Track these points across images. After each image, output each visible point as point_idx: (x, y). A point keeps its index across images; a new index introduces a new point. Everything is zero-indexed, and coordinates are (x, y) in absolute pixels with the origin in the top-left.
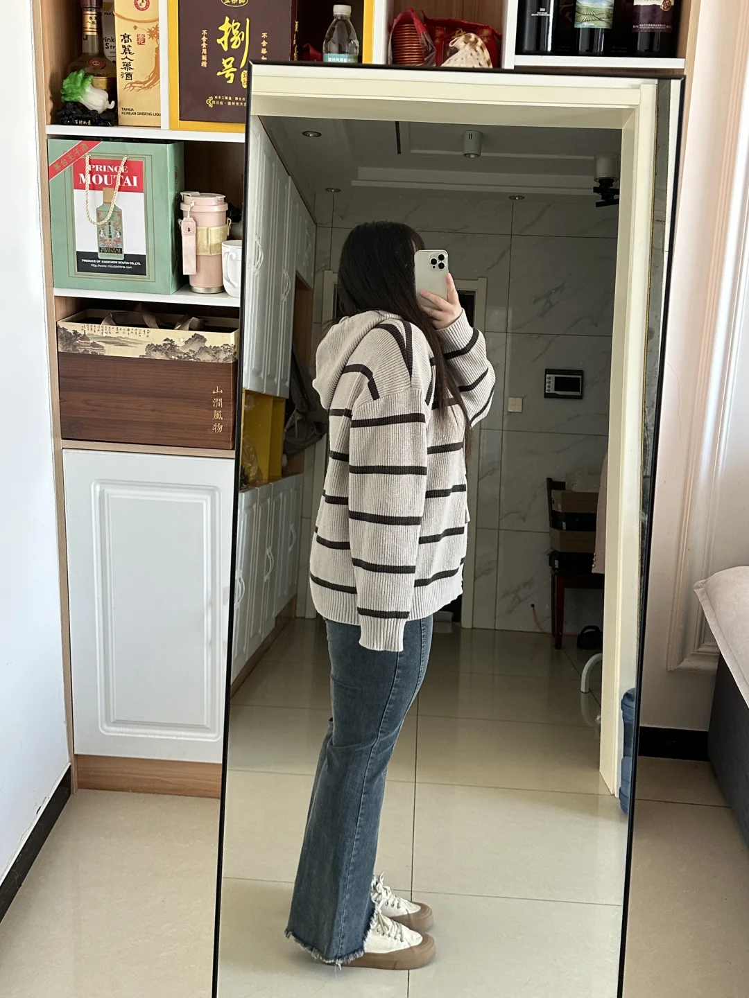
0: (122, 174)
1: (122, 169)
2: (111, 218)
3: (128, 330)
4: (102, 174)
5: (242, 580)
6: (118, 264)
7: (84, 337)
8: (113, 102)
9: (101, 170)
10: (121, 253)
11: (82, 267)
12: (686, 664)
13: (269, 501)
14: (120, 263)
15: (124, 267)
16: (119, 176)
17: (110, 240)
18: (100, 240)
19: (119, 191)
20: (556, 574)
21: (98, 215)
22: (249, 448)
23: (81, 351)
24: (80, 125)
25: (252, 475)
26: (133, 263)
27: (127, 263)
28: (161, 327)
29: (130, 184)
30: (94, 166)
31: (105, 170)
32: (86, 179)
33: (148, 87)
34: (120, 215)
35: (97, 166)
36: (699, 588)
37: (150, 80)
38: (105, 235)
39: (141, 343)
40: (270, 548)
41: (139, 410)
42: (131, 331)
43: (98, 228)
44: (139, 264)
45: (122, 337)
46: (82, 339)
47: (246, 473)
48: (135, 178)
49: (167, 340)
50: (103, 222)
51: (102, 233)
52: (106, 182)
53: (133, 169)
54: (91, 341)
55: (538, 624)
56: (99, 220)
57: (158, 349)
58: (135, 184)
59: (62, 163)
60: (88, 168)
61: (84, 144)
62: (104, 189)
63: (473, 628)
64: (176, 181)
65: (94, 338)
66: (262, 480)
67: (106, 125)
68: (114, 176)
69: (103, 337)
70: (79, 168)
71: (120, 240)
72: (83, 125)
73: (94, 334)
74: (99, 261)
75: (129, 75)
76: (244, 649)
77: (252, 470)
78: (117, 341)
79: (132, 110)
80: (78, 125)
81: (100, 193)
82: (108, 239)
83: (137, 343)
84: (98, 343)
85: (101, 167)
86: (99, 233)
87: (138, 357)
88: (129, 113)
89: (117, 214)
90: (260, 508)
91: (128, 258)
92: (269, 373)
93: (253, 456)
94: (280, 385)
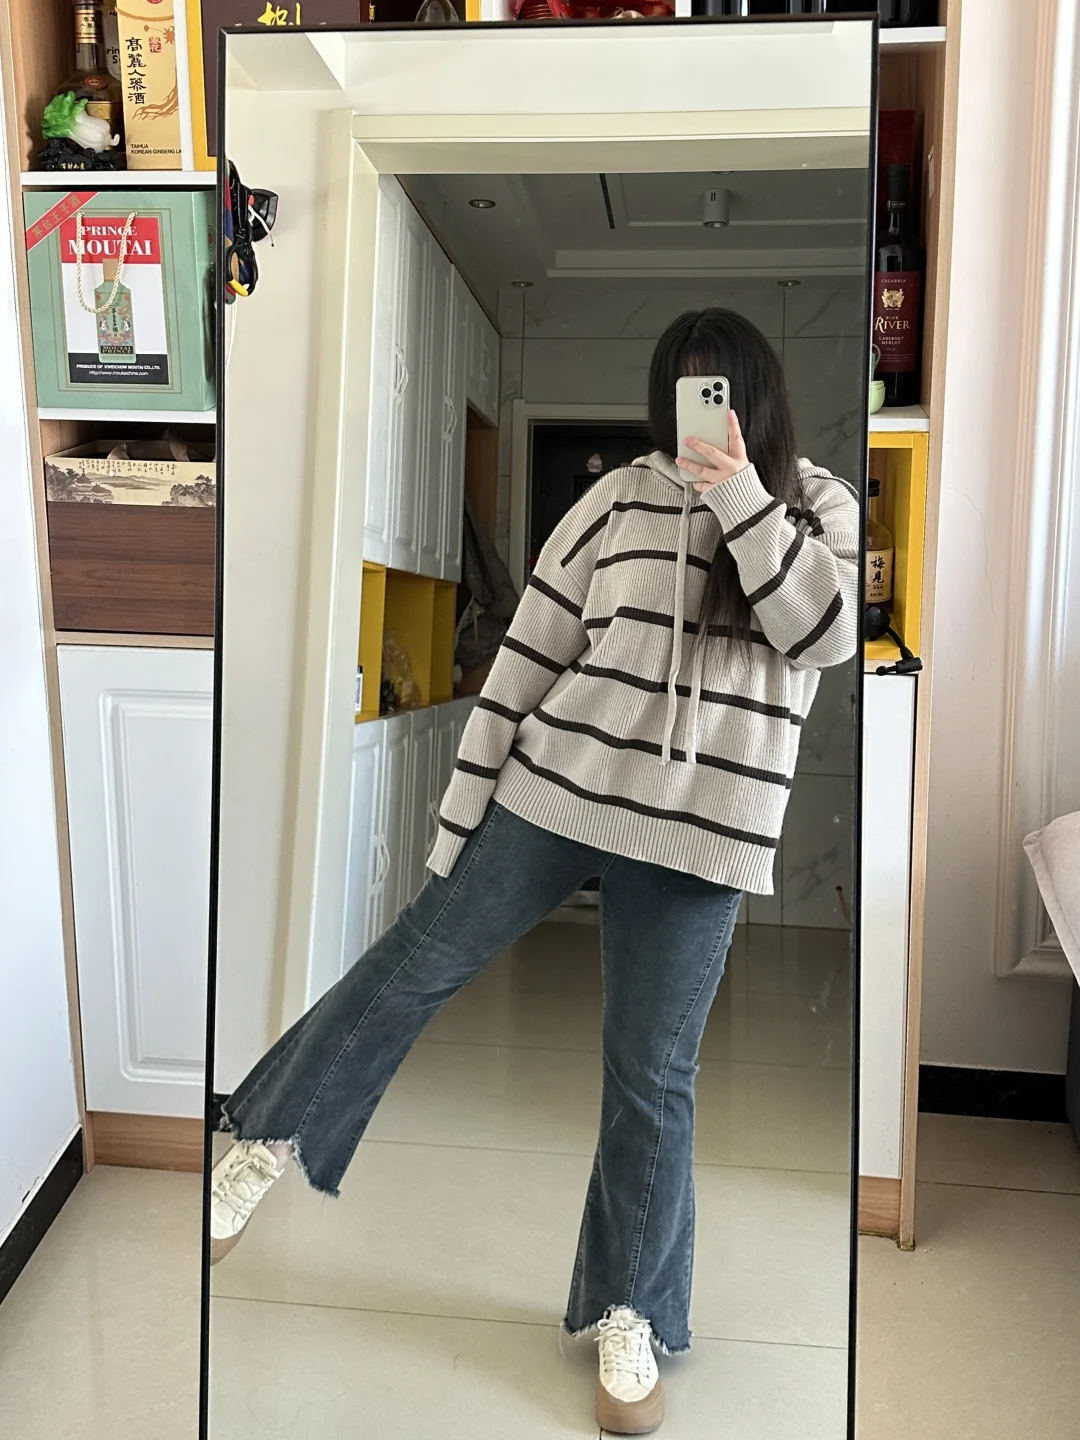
0: (129, 238)
1: (128, 230)
2: (115, 302)
3: (145, 465)
4: (101, 239)
6: (127, 370)
7: (83, 479)
8: (117, 137)
9: (99, 233)
10: (132, 352)
11: (77, 376)
14: (130, 367)
15: (136, 374)
16: (124, 241)
17: (116, 335)
18: (102, 335)
19: (126, 262)
21: (98, 297)
22: (399, 655)
23: (79, 499)
24: (70, 170)
25: (405, 692)
26: (148, 367)
27: (141, 368)
28: (192, 460)
29: (140, 252)
30: (89, 229)
31: (104, 233)
32: (79, 247)
33: (167, 112)
34: (128, 298)
35: (93, 228)
36: (1031, 843)
37: (169, 102)
38: (107, 327)
39: (164, 483)
41: (164, 583)
42: (148, 466)
43: (98, 318)
44: (158, 367)
45: (136, 477)
46: (80, 481)
47: (395, 692)
48: (147, 243)
49: (201, 477)
50: (103, 308)
51: (103, 325)
52: (107, 251)
53: (146, 229)
54: (93, 484)
56: (98, 305)
57: (188, 492)
58: (148, 252)
59: (43, 227)
60: (80, 230)
61: (74, 196)
62: (105, 260)
64: (209, 247)
65: (98, 479)
66: (420, 700)
67: (107, 169)
68: (118, 242)
69: (109, 478)
70: (68, 233)
71: (129, 335)
72: (74, 170)
73: (97, 472)
74: (101, 366)
75: (140, 97)
77: (404, 686)
78: (129, 482)
79: (147, 146)
80: (67, 170)
81: (99, 267)
82: (113, 333)
83: (158, 483)
84: (102, 486)
85: (99, 228)
86: (100, 325)
87: (160, 504)
88: (142, 152)
89: (123, 296)
90: (416, 744)
91: (143, 359)
92: (425, 544)
93: (406, 666)
94: (445, 561)
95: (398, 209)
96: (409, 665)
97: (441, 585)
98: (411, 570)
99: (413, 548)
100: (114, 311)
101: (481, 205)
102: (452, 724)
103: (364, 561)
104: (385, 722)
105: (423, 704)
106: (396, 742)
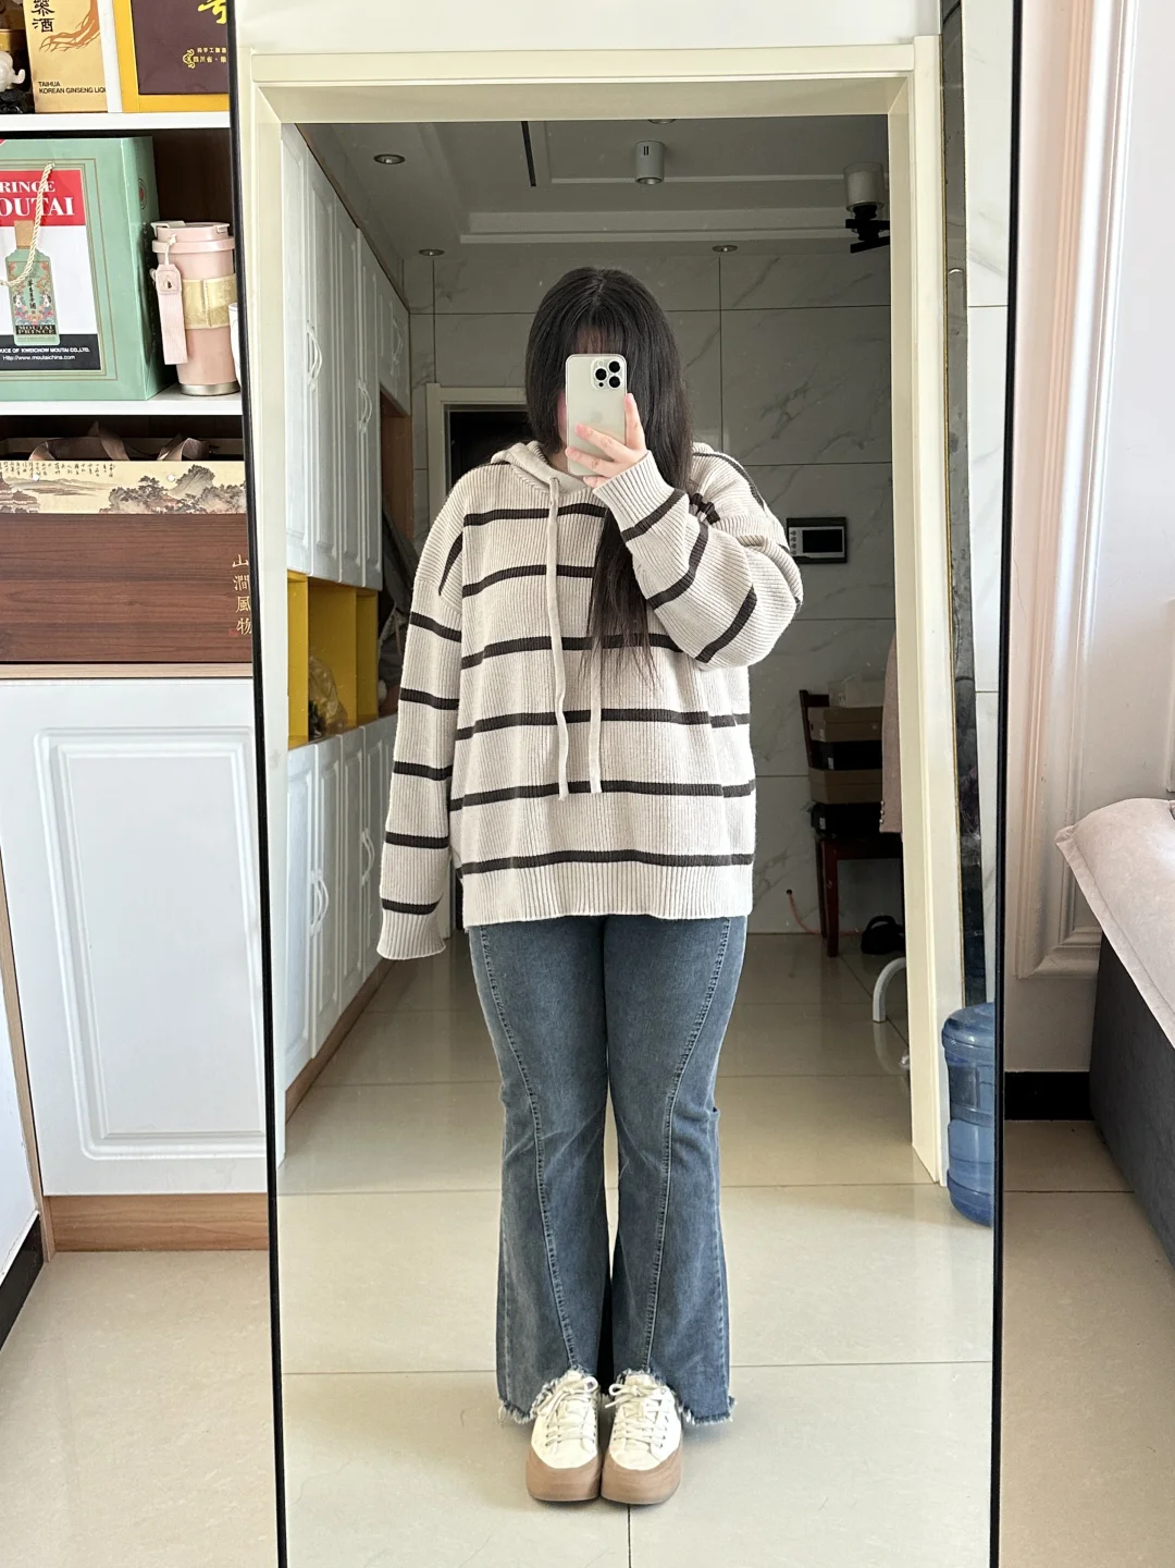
0: (45, 195)
1: (45, 186)
2: (33, 275)
3: (77, 466)
4: (11, 197)
5: (323, 884)
6: (49, 354)
8: (22, 72)
9: (8, 190)
10: (54, 333)
12: (1047, 965)
13: (360, 755)
14: (53, 350)
15: (61, 358)
16: (40, 199)
17: (33, 312)
18: (17, 312)
19: (42, 224)
20: (821, 840)
21: (9, 268)
22: (322, 673)
25: (330, 714)
26: (75, 350)
27: (66, 350)
28: (132, 459)
29: (60, 212)
31: (15, 190)
33: (82, 42)
34: (47, 267)
35: (1, 184)
36: (1063, 839)
37: (83, 29)
38: (24, 304)
39: (100, 487)
40: (367, 830)
41: (109, 604)
42: (81, 468)
43: (11, 292)
44: (86, 350)
45: (66, 481)
47: (319, 713)
48: (69, 201)
49: (145, 479)
50: (18, 280)
51: (18, 301)
52: (19, 211)
53: (65, 184)
54: (14, 491)
55: (799, 920)
56: (11, 277)
57: (130, 497)
58: (70, 212)
62: (16, 222)
64: (141, 205)
65: (20, 484)
66: (346, 721)
67: (12, 112)
68: (33, 200)
69: (33, 483)
71: (50, 312)
73: (18, 477)
74: (17, 350)
75: (47, 24)
76: (335, 997)
77: (329, 707)
78: (58, 487)
79: (58, 84)
81: (9, 232)
82: (31, 310)
83: (94, 487)
84: (25, 492)
85: (8, 184)
86: (14, 300)
87: (97, 512)
88: (52, 91)
89: (41, 265)
90: (346, 768)
91: (67, 340)
92: (345, 549)
93: (329, 684)
94: (366, 569)
95: (301, 163)
96: (334, 684)
97: (362, 593)
98: (333, 578)
99: (334, 553)
100: (30, 284)
101: (388, 161)
102: (380, 744)
103: (289, 571)
104: (316, 746)
105: (350, 724)
106: (327, 768)
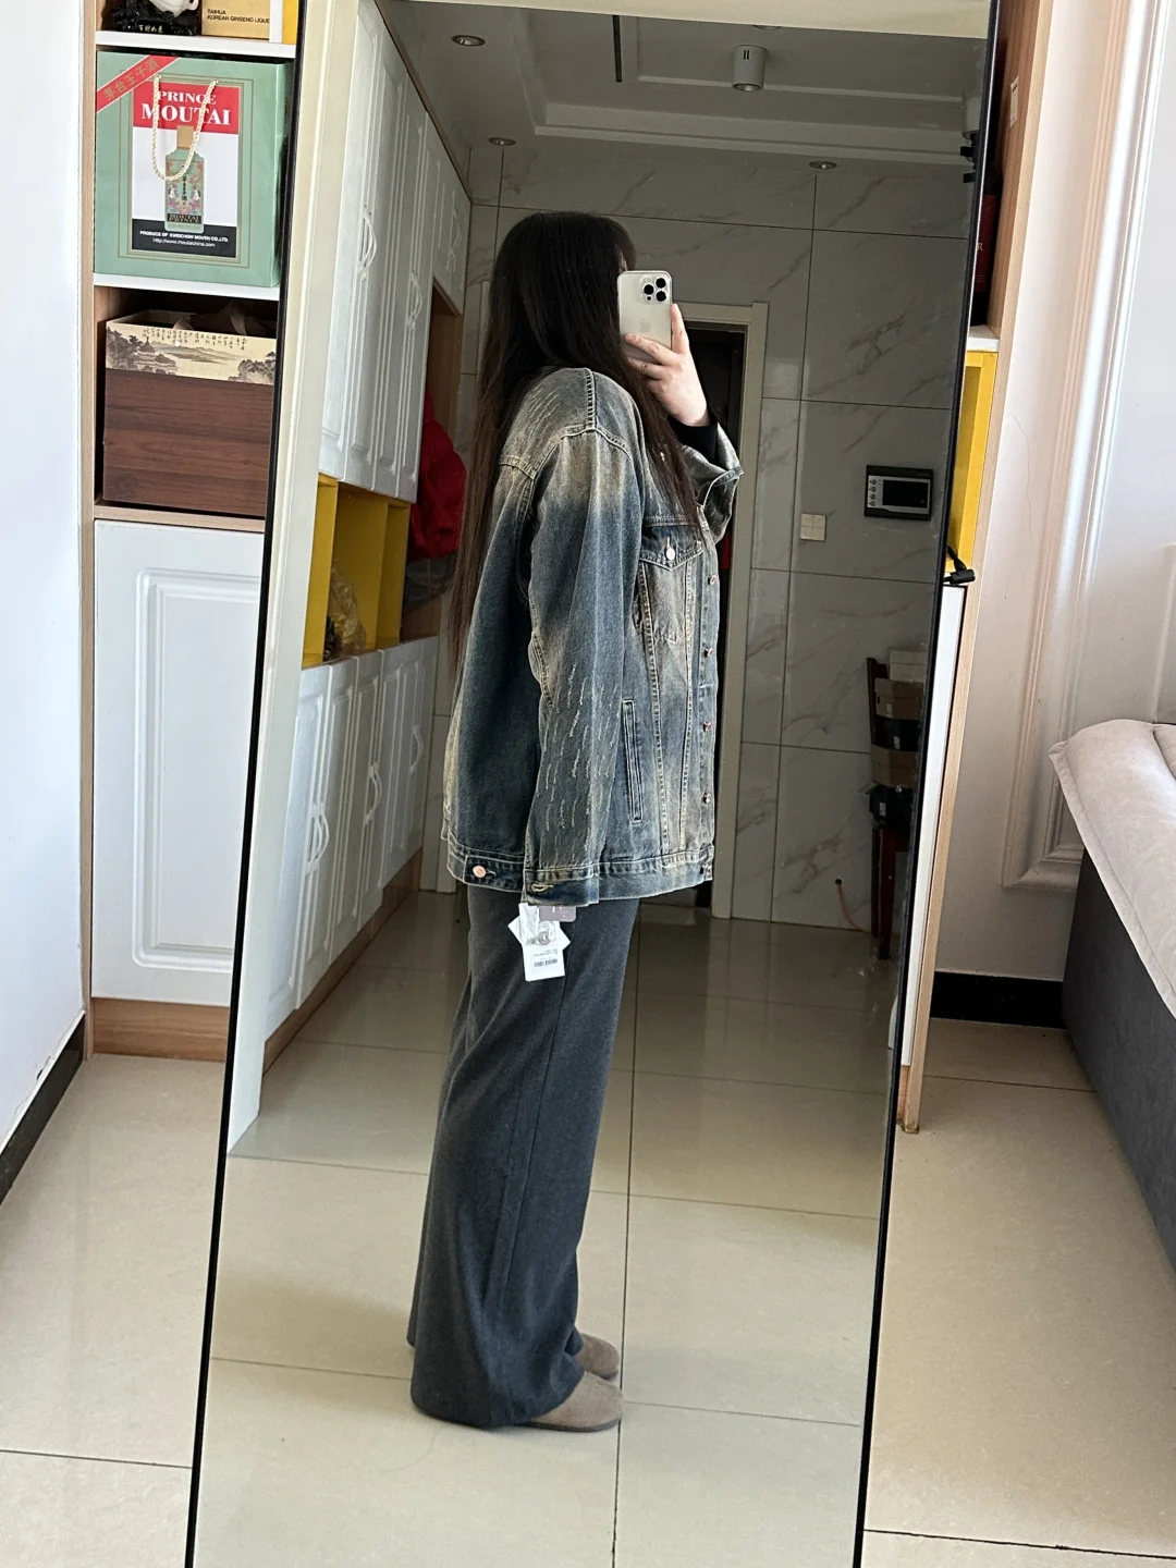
0: (208, 106)
1: (207, 99)
2: (188, 171)
3: (214, 338)
4: (177, 105)
5: (324, 820)
6: (193, 240)
7: (147, 347)
8: (196, 2)
9: (176, 99)
10: (200, 222)
11: (140, 243)
12: (1031, 876)
13: (375, 682)
14: (197, 237)
15: (203, 244)
16: (202, 111)
17: (184, 204)
18: (169, 202)
19: (202, 131)
20: (881, 827)
21: (168, 166)
22: (343, 588)
23: (140, 367)
24: (146, 32)
25: (347, 634)
26: (216, 239)
27: (207, 238)
29: (218, 122)
30: (165, 94)
31: (181, 99)
32: (152, 112)
34: (201, 167)
35: (170, 94)
36: (1055, 752)
38: (177, 196)
39: (232, 357)
40: (376, 765)
41: (224, 461)
42: (217, 339)
43: (167, 185)
44: (226, 240)
45: (204, 349)
46: (143, 349)
47: (336, 631)
48: (226, 113)
49: (270, 354)
50: (172, 178)
51: (172, 192)
52: (182, 118)
53: (226, 98)
54: (157, 354)
55: (847, 913)
56: (169, 173)
57: (257, 369)
58: (226, 121)
59: (116, 88)
60: (157, 96)
61: (152, 60)
62: (179, 127)
63: (732, 918)
65: (162, 348)
66: (364, 642)
67: (183, 33)
68: (196, 109)
69: (175, 348)
70: (143, 95)
71: (199, 204)
72: (151, 32)
73: (163, 342)
74: (166, 235)
76: (326, 944)
77: (346, 626)
78: (195, 354)
79: (223, 12)
80: (144, 32)
81: (172, 134)
82: (182, 202)
83: (226, 357)
84: (166, 356)
85: (176, 94)
86: (168, 192)
87: (226, 379)
88: (219, 18)
89: (195, 164)
90: (360, 695)
91: (209, 230)
92: (381, 454)
93: (350, 601)
94: (401, 479)
96: (355, 600)
97: (394, 505)
98: (366, 486)
99: (369, 456)
101: (466, 43)
103: (320, 474)
104: (331, 667)
